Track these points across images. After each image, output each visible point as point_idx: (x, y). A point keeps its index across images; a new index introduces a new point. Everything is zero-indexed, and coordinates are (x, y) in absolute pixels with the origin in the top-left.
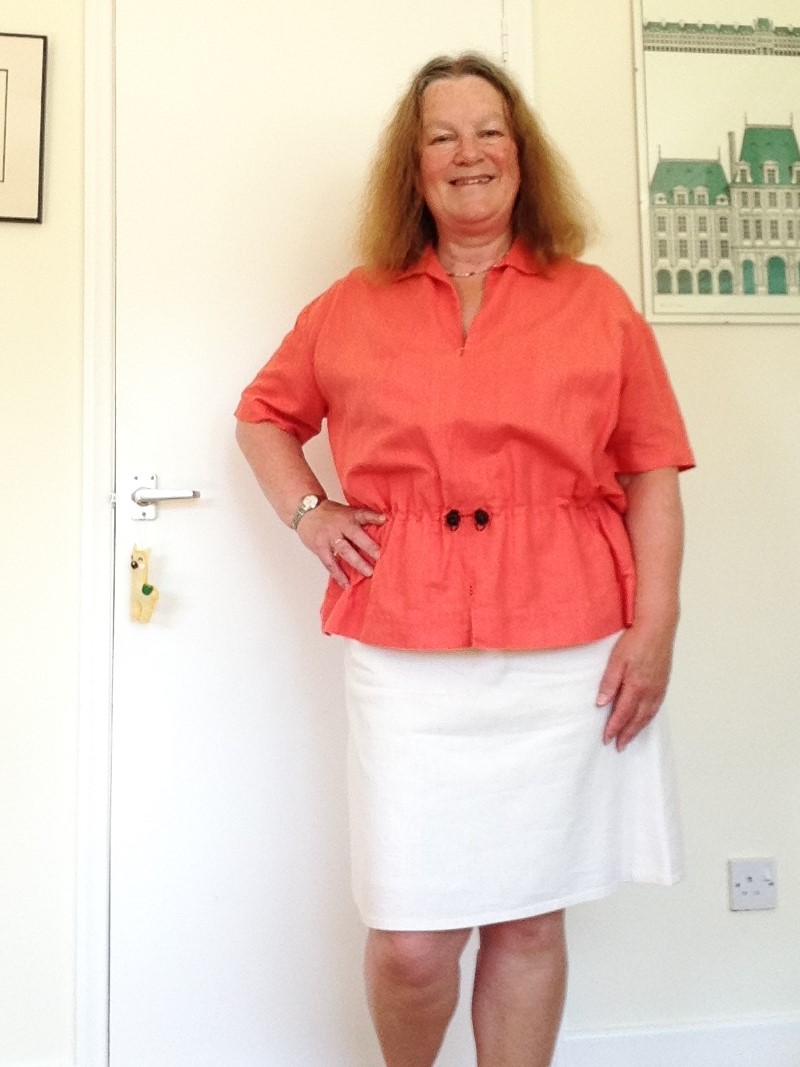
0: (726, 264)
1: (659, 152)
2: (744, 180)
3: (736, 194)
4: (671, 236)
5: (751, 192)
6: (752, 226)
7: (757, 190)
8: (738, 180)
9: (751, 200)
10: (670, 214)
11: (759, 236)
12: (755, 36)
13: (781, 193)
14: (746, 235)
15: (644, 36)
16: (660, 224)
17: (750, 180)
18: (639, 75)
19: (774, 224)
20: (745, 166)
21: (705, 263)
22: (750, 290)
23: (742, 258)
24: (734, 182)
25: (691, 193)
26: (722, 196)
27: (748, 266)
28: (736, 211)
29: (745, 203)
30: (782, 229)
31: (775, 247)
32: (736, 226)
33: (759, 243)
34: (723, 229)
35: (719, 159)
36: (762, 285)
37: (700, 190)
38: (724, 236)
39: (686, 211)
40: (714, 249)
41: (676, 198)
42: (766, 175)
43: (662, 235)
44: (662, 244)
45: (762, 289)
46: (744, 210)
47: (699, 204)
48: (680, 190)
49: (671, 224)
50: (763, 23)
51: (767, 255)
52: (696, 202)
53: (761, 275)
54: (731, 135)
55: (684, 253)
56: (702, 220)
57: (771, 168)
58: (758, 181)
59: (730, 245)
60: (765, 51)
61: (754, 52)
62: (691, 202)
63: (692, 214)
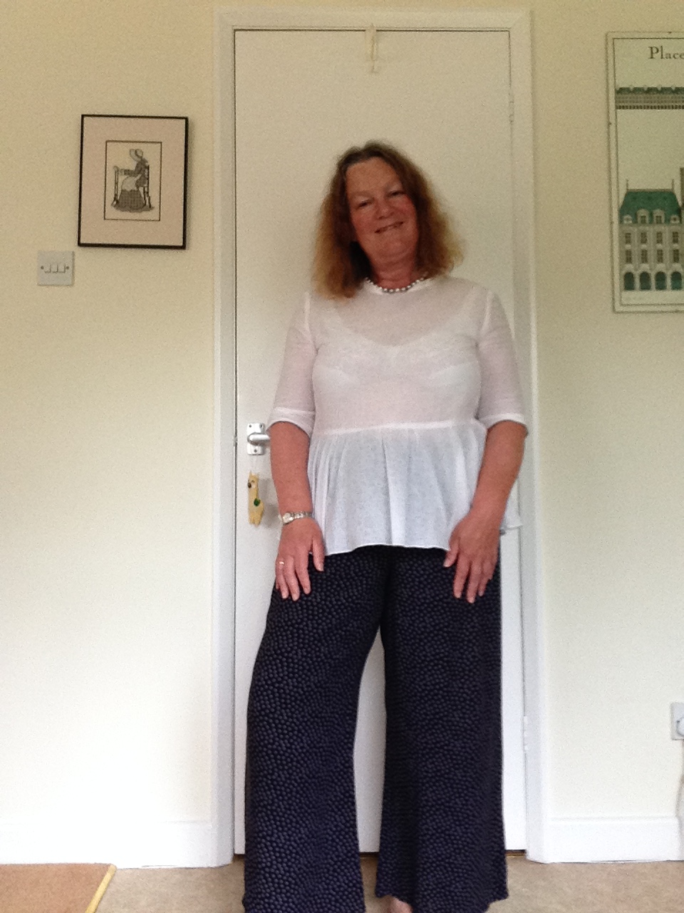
0: (677, 267)
1: (627, 185)
4: (635, 247)
10: (635, 231)
15: (616, 98)
16: (627, 238)
18: (612, 128)
21: (660, 267)
25: (651, 215)
34: (675, 241)
35: (673, 189)
37: (658, 212)
38: (676, 246)
39: (647, 228)
40: (668, 256)
41: (639, 219)
43: (628, 247)
44: (628, 253)
47: (657, 223)
48: (642, 212)
49: (635, 238)
52: (655, 221)
54: (682, 170)
55: (644, 260)
56: (659, 235)
62: (651, 222)
63: (651, 231)
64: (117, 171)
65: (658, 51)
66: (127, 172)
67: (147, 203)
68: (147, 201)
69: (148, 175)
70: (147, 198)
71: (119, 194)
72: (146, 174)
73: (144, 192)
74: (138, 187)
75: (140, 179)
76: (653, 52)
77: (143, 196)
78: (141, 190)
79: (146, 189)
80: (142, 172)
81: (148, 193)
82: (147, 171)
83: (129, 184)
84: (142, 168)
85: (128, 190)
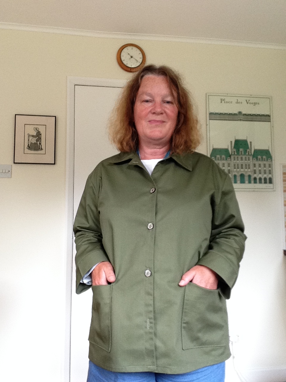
1: (213, 146)
2: (234, 153)
3: (232, 157)
5: (236, 157)
6: (236, 166)
7: (237, 156)
8: (233, 154)
11: (238, 168)
12: (238, 116)
13: (244, 157)
14: (235, 168)
15: (209, 116)
17: (236, 153)
18: (208, 126)
19: (242, 165)
20: (235, 150)
22: (236, 182)
23: (234, 174)
24: (232, 154)
25: (221, 157)
26: (229, 158)
27: (235, 176)
28: (233, 162)
29: (235, 160)
30: (244, 166)
31: (242, 171)
32: (232, 165)
33: (238, 170)
34: (229, 166)
35: (228, 148)
36: (239, 181)
37: (223, 156)
38: (229, 168)
39: (219, 162)
41: (217, 158)
42: (240, 152)
46: (234, 161)
47: (223, 160)
48: (218, 156)
50: (240, 113)
51: (240, 173)
53: (238, 179)
54: (231, 142)
56: (223, 164)
57: (241, 150)
58: (238, 154)
59: (230, 170)
60: (240, 120)
61: (238, 120)
62: (221, 159)
63: (221, 162)
64: (29, 136)
65: (223, 101)
66: (33, 136)
67: (41, 148)
68: (41, 147)
69: (41, 137)
70: (40, 146)
71: (30, 144)
72: (40, 137)
73: (39, 143)
74: (37, 142)
75: (38, 139)
76: (222, 100)
77: (39, 144)
78: (38, 142)
79: (40, 143)
80: (39, 136)
81: (41, 144)
82: (40, 135)
83: (34, 140)
84: (39, 134)
85: (33, 143)
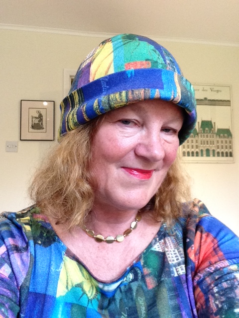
0: (197, 150)
3: (199, 135)
5: (202, 135)
6: (203, 142)
7: (204, 134)
8: (200, 132)
9: (203, 137)
12: (204, 101)
13: (209, 135)
14: (202, 144)
17: (202, 132)
19: (207, 142)
20: (201, 129)
21: (193, 150)
22: (202, 155)
23: (201, 148)
26: (197, 135)
27: (202, 151)
28: (200, 139)
29: (201, 137)
30: (209, 143)
31: (207, 146)
32: (199, 142)
33: (204, 145)
38: (197, 144)
40: (195, 147)
42: (206, 131)
45: (205, 155)
51: (206, 148)
52: (191, 137)
53: (204, 153)
54: (198, 122)
55: (188, 148)
56: (192, 141)
57: (207, 129)
58: (204, 132)
59: (198, 146)
60: (206, 104)
61: (204, 105)
63: (190, 139)
64: (33, 117)
66: (36, 118)
68: (42, 126)
69: (42, 119)
71: (33, 124)
75: (40, 120)
78: (40, 123)
80: (40, 118)
81: (42, 124)
82: (42, 117)
83: (36, 121)
84: (40, 116)
85: (36, 123)
